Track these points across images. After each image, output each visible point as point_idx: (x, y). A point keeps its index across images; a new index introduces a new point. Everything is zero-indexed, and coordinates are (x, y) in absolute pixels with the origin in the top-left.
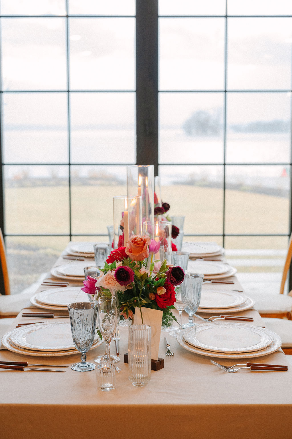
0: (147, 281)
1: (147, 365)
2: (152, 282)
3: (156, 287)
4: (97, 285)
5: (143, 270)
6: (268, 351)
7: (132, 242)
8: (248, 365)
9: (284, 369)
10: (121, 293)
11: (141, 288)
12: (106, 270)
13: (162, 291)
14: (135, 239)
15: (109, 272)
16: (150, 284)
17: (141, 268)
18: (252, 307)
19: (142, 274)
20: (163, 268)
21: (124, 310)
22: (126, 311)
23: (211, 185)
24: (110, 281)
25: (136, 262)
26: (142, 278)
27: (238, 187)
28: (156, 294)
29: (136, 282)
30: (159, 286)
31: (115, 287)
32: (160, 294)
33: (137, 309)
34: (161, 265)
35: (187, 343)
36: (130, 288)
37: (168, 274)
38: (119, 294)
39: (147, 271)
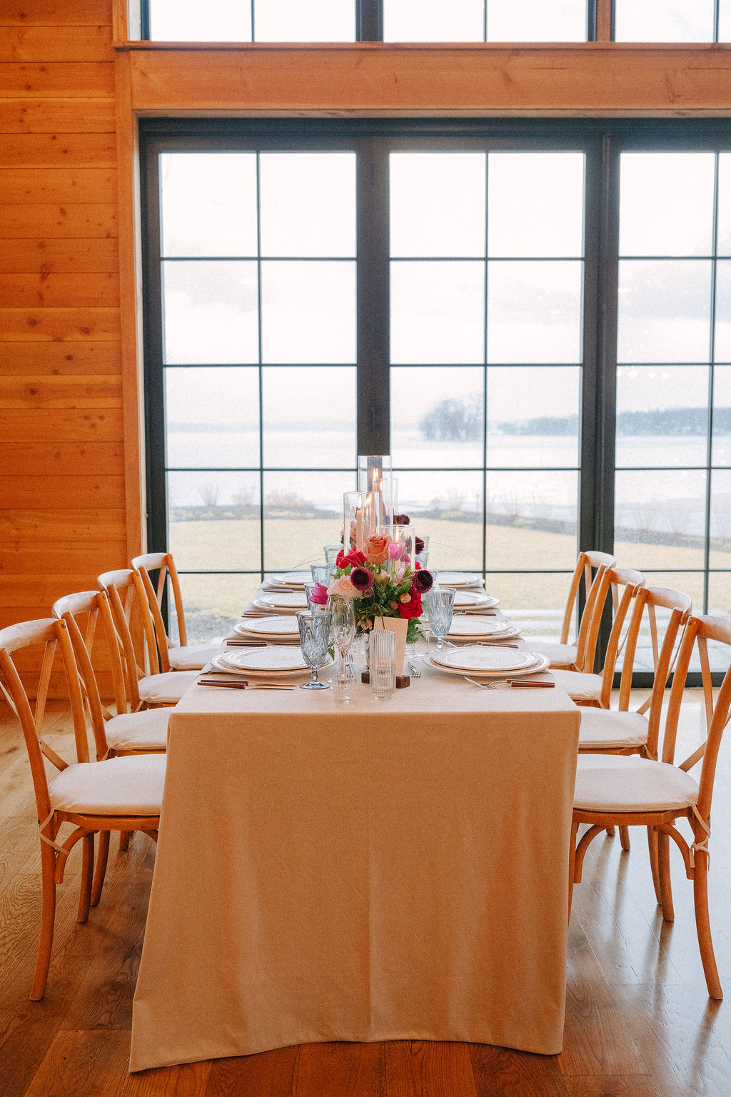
0: (388, 587)
1: (392, 683)
2: (395, 589)
3: (399, 594)
4: (328, 593)
5: (384, 574)
6: (533, 670)
7: (371, 541)
8: (509, 682)
9: (551, 686)
10: (359, 599)
11: (382, 594)
12: (339, 575)
13: (407, 599)
14: (374, 537)
15: (343, 577)
16: (392, 591)
17: (380, 572)
18: (517, 636)
19: (383, 578)
20: (406, 574)
21: (363, 618)
22: (365, 620)
23: (465, 518)
24: (345, 587)
25: (374, 566)
26: (382, 582)
27: (511, 521)
28: (398, 602)
29: (375, 590)
30: (404, 592)
31: (352, 593)
32: (405, 602)
33: (377, 619)
34: (404, 572)
35: (436, 663)
36: (368, 596)
37: (413, 579)
38: (356, 601)
39: (389, 576)
